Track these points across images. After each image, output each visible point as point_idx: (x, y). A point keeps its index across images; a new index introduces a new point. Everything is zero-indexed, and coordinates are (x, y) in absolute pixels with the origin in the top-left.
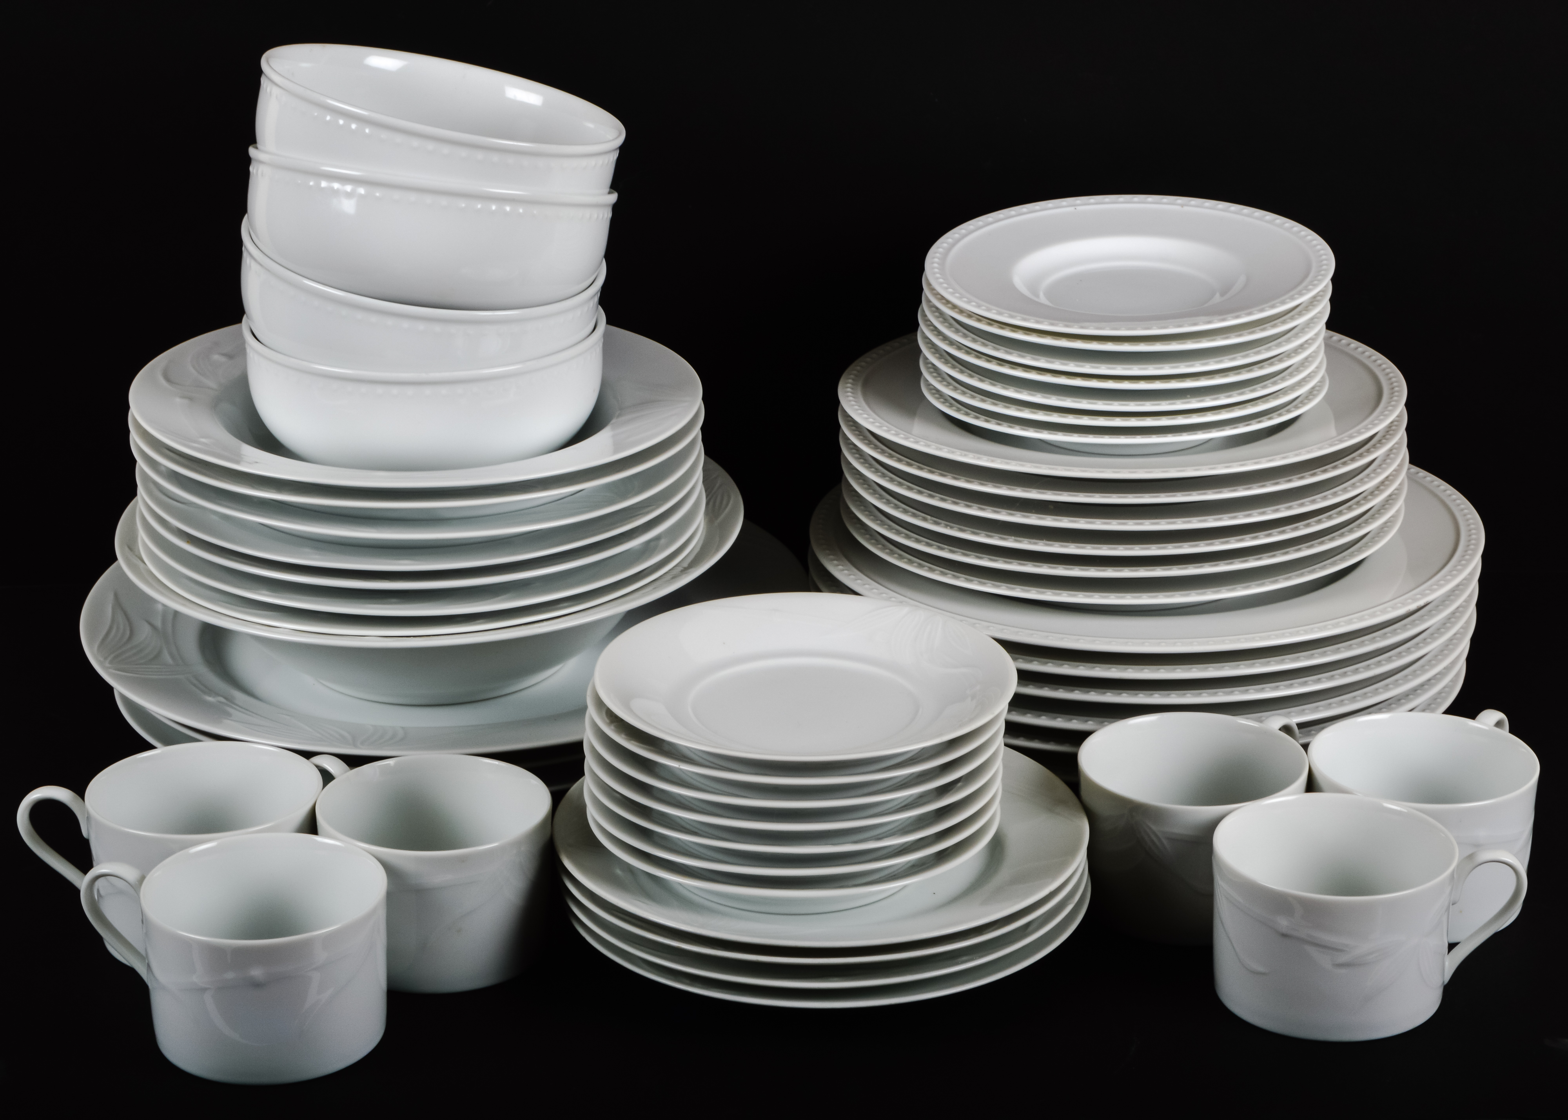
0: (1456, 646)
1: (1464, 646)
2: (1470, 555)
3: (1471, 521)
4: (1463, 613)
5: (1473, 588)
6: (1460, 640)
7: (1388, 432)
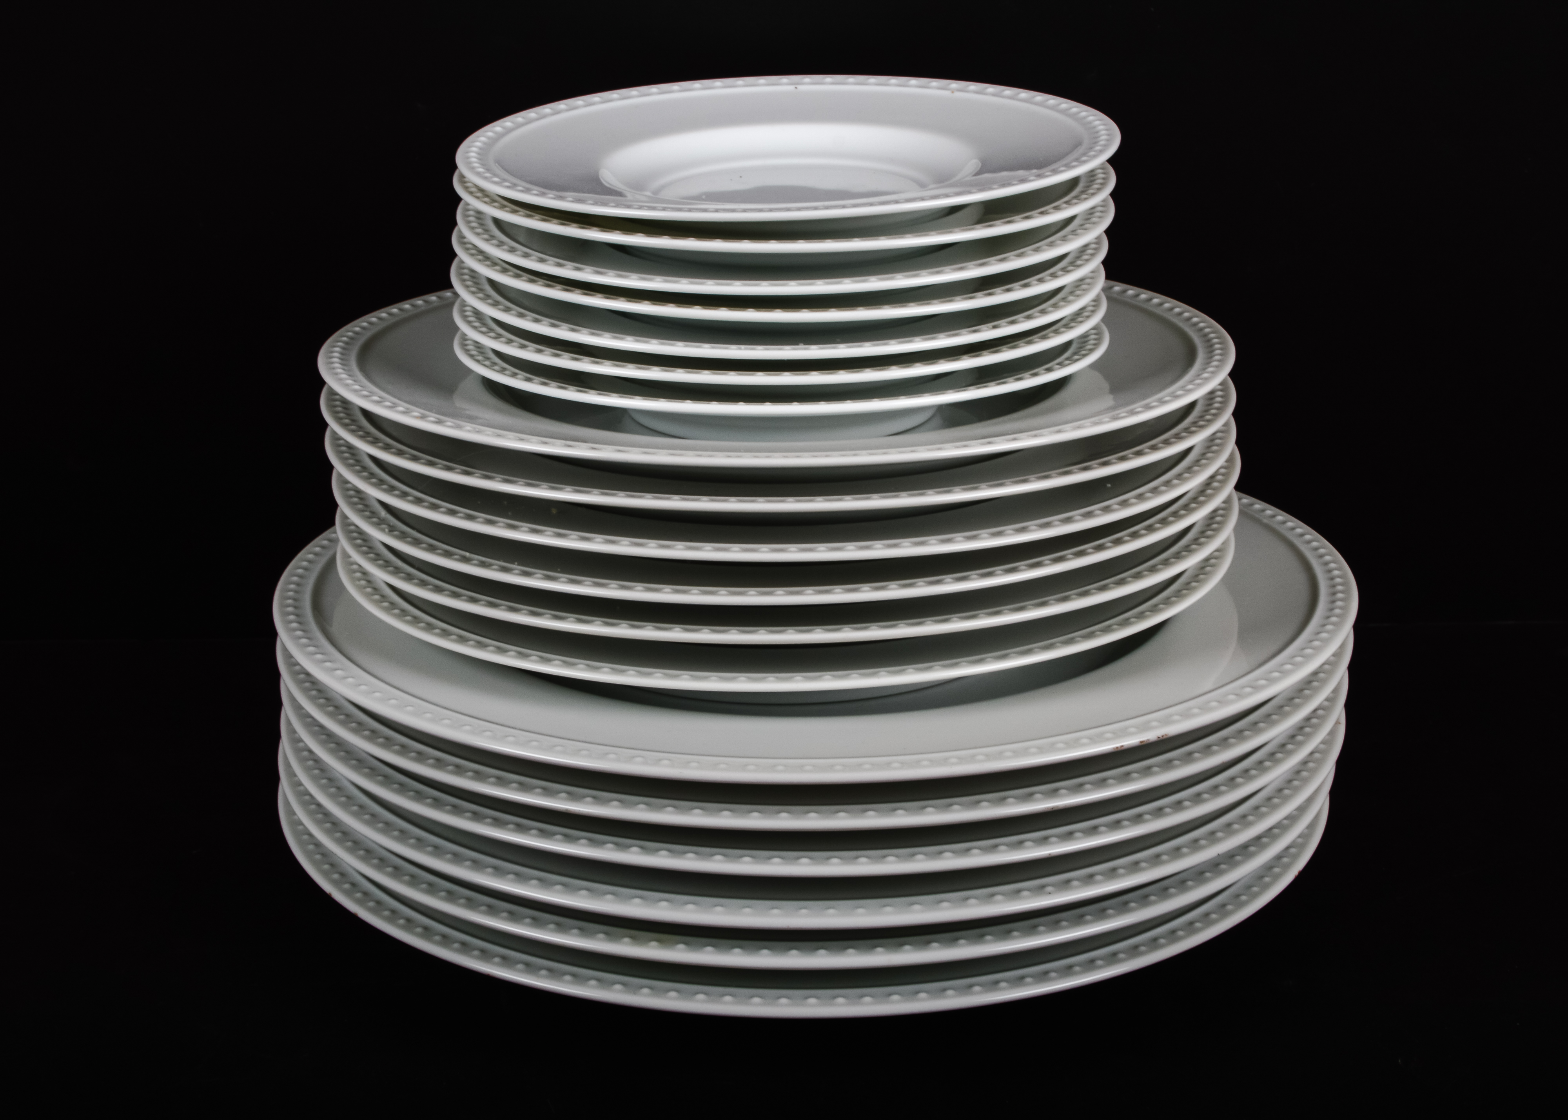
0: (1314, 772)
1: (1326, 773)
2: (1334, 624)
3: (1336, 573)
4: (1323, 718)
5: (1340, 677)
6: (1320, 763)
7: (1209, 447)
